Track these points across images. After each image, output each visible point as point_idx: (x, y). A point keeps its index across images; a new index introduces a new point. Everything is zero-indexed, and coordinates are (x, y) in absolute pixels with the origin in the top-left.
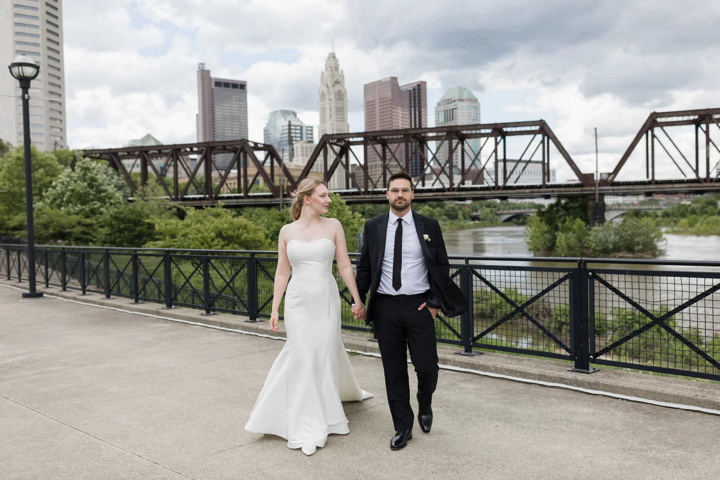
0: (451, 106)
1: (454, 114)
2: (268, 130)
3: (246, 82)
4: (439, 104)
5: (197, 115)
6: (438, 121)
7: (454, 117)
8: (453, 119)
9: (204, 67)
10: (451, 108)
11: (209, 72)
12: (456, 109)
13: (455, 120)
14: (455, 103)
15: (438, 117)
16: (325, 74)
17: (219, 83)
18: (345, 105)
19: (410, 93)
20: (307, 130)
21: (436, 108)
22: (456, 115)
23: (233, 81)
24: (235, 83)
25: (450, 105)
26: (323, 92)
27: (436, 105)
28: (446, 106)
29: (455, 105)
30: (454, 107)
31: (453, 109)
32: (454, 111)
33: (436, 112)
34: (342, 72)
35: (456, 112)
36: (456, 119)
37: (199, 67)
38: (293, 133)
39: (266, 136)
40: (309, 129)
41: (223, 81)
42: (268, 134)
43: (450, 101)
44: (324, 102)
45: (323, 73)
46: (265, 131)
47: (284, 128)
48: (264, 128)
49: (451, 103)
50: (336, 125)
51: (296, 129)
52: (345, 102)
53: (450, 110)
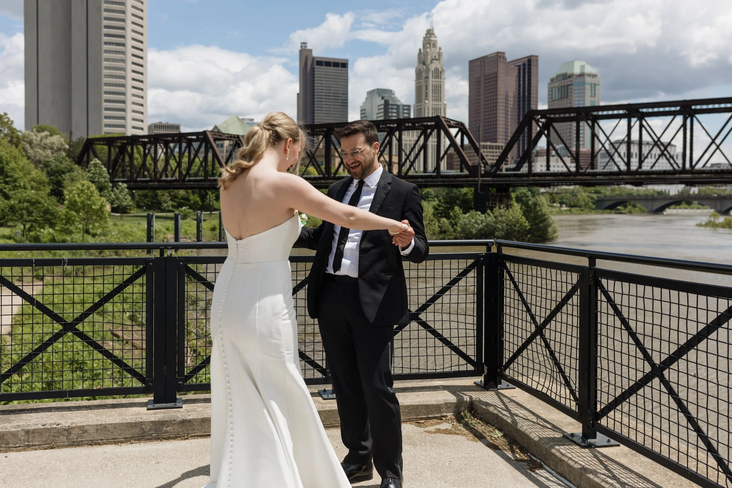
0: (566, 82)
1: (569, 91)
2: (364, 110)
3: (347, 60)
4: (552, 80)
5: (298, 94)
6: (552, 98)
7: (569, 94)
8: (567, 97)
9: (306, 47)
10: (566, 84)
11: (311, 51)
12: (571, 85)
13: (569, 98)
14: (570, 79)
15: (552, 94)
16: (422, 51)
17: (320, 63)
18: (442, 83)
19: (519, 69)
20: (404, 109)
21: (549, 84)
22: (571, 92)
23: (335, 59)
24: (337, 61)
25: (565, 81)
26: (420, 70)
27: (549, 81)
28: (563, 81)
29: (571, 81)
30: (569, 83)
31: (568, 86)
32: (569, 87)
33: (549, 88)
34: (440, 49)
35: (571, 89)
36: (571, 96)
37: (301, 47)
39: (363, 115)
40: (406, 108)
41: (324, 60)
42: (364, 113)
43: (565, 77)
44: (421, 81)
45: (420, 50)
46: (361, 111)
47: (380, 107)
48: (361, 107)
49: (566, 78)
50: (432, 105)
51: (392, 109)
52: (442, 80)
53: (564, 86)
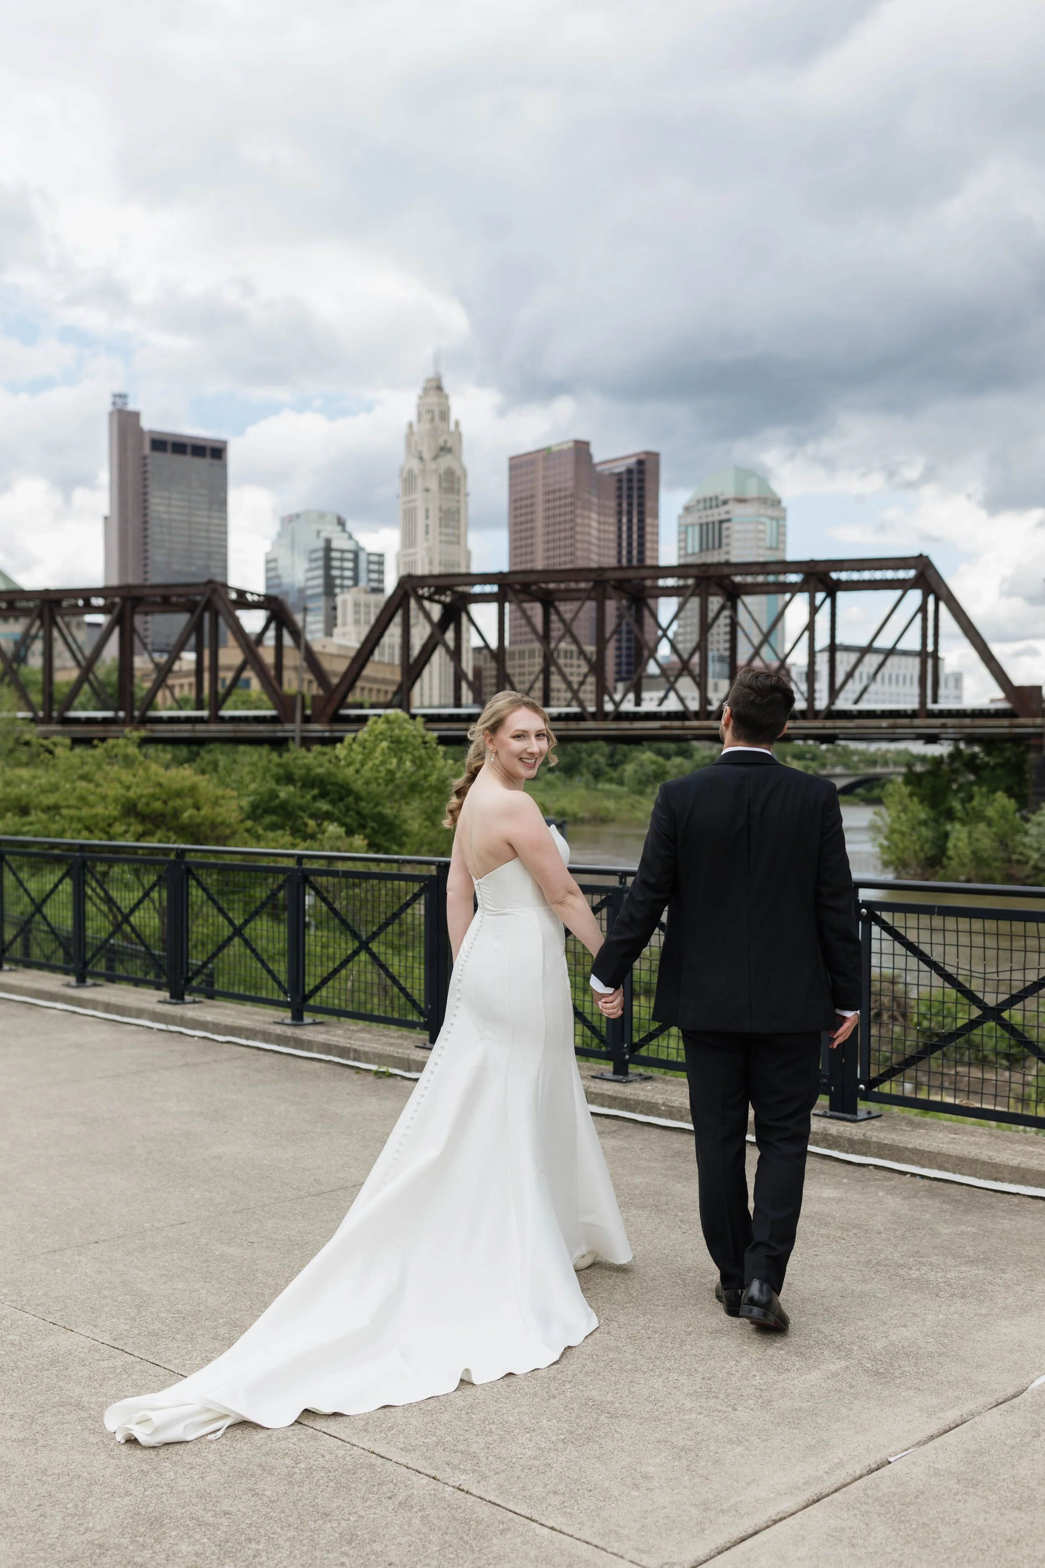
0: (717, 514)
1: (724, 533)
2: (275, 560)
3: (225, 443)
4: (687, 509)
5: (106, 518)
6: (686, 548)
7: (724, 541)
8: (720, 546)
9: (125, 404)
10: (717, 518)
11: (136, 415)
12: (728, 520)
13: (724, 549)
14: (726, 508)
15: (686, 541)
16: (416, 428)
17: (160, 444)
18: (462, 505)
19: (620, 481)
20: (370, 562)
21: (680, 517)
22: (728, 537)
23: (195, 438)
24: (201, 443)
25: (715, 511)
26: (410, 472)
27: (680, 511)
28: (704, 513)
29: (727, 512)
30: (724, 517)
31: (721, 522)
32: (725, 525)
33: (680, 526)
34: (457, 424)
35: (728, 529)
36: (728, 545)
37: (114, 404)
38: (337, 568)
39: (272, 574)
40: (374, 559)
41: (170, 439)
42: (275, 569)
43: (714, 503)
44: (413, 497)
45: (410, 425)
46: (268, 562)
47: (315, 555)
48: (267, 554)
49: (717, 506)
50: (441, 553)
51: (342, 560)
52: (462, 497)
53: (713, 523)
